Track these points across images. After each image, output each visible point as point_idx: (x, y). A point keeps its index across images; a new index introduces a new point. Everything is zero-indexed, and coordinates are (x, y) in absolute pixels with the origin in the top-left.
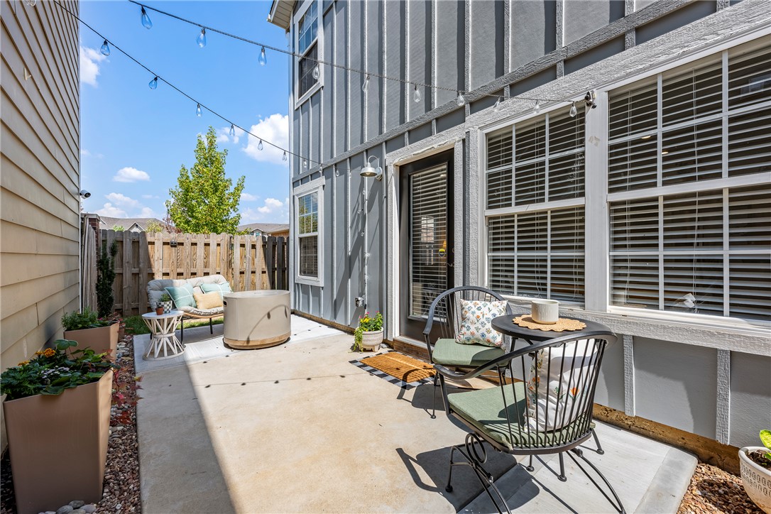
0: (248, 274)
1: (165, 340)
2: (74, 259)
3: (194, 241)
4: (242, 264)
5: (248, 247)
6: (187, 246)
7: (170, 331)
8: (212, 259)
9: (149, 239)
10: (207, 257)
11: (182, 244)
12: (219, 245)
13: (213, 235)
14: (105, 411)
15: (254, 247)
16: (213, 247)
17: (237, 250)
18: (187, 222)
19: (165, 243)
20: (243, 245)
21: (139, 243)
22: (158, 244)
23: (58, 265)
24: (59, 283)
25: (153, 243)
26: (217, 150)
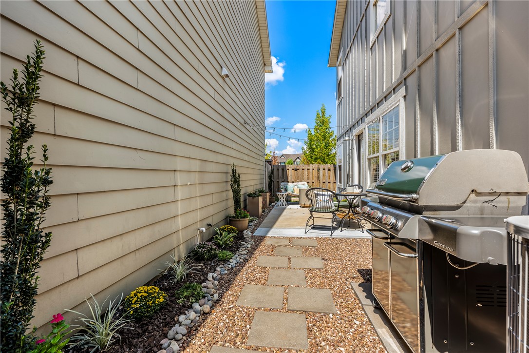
0: (326, 183)
1: (282, 201)
2: (262, 175)
3: (303, 168)
4: (324, 178)
5: (327, 170)
6: (301, 170)
7: (283, 198)
8: (310, 176)
9: (287, 168)
10: (308, 175)
11: (299, 169)
12: (313, 169)
13: (311, 165)
14: (261, 205)
15: (329, 170)
16: (311, 170)
17: (321, 172)
18: (311, 157)
19: (293, 169)
20: (324, 169)
21: (284, 169)
22: (290, 170)
23: (258, 177)
24: (258, 182)
25: (288, 169)
26: (326, 116)
